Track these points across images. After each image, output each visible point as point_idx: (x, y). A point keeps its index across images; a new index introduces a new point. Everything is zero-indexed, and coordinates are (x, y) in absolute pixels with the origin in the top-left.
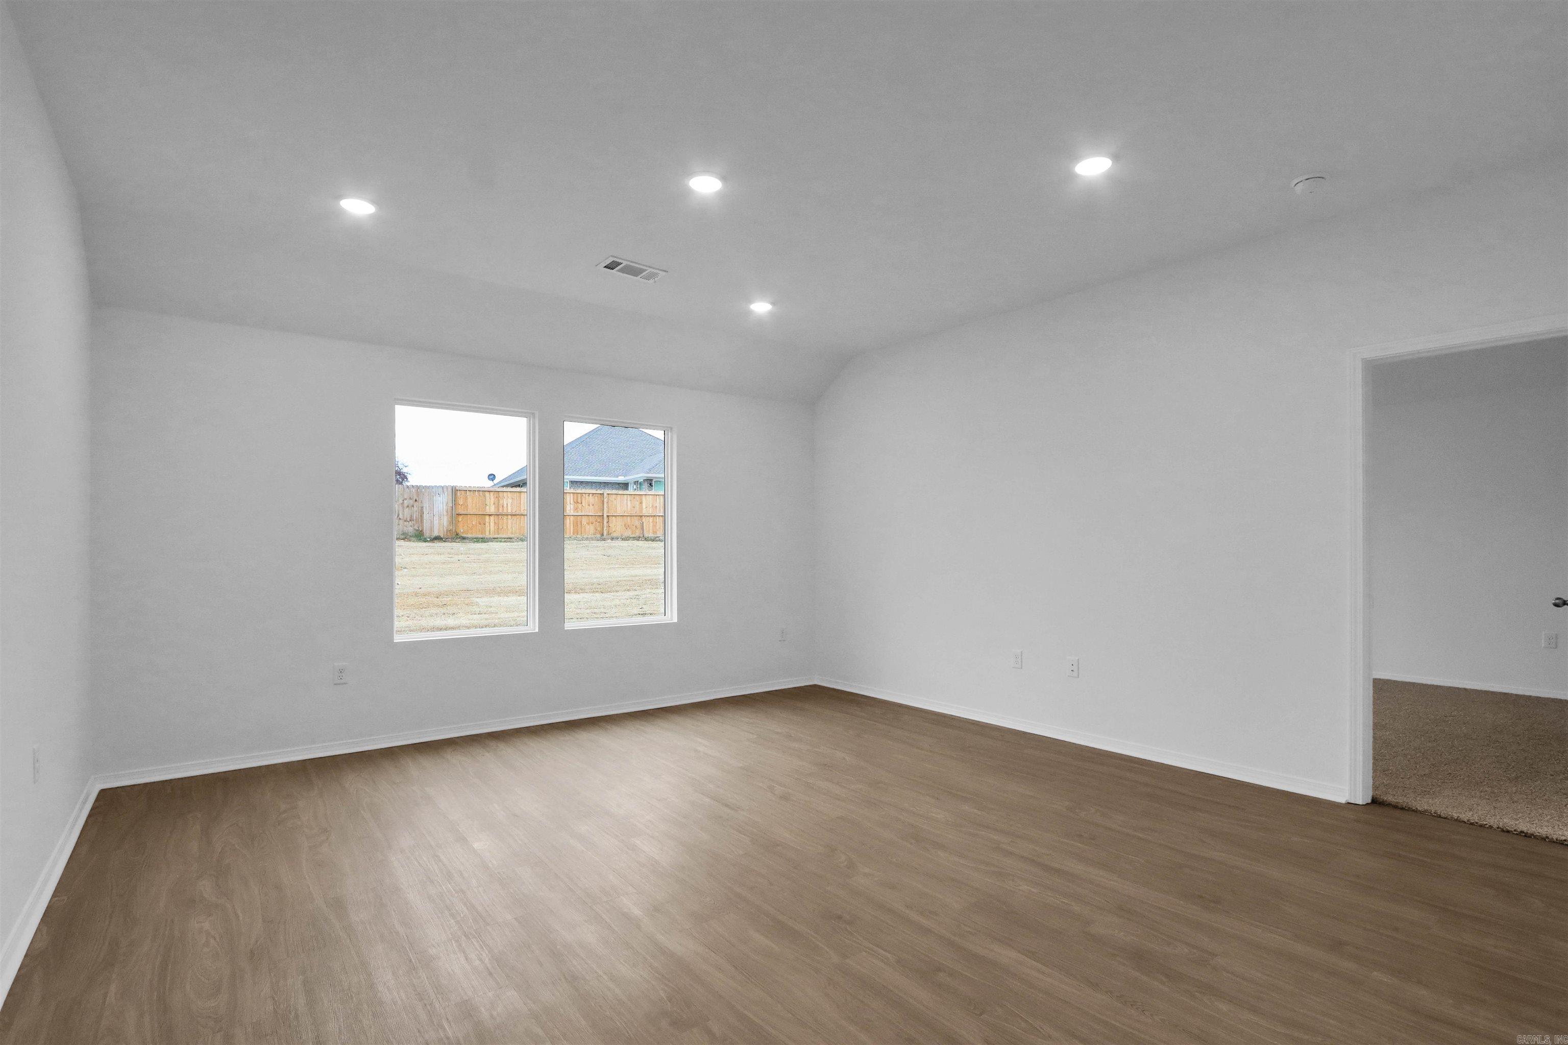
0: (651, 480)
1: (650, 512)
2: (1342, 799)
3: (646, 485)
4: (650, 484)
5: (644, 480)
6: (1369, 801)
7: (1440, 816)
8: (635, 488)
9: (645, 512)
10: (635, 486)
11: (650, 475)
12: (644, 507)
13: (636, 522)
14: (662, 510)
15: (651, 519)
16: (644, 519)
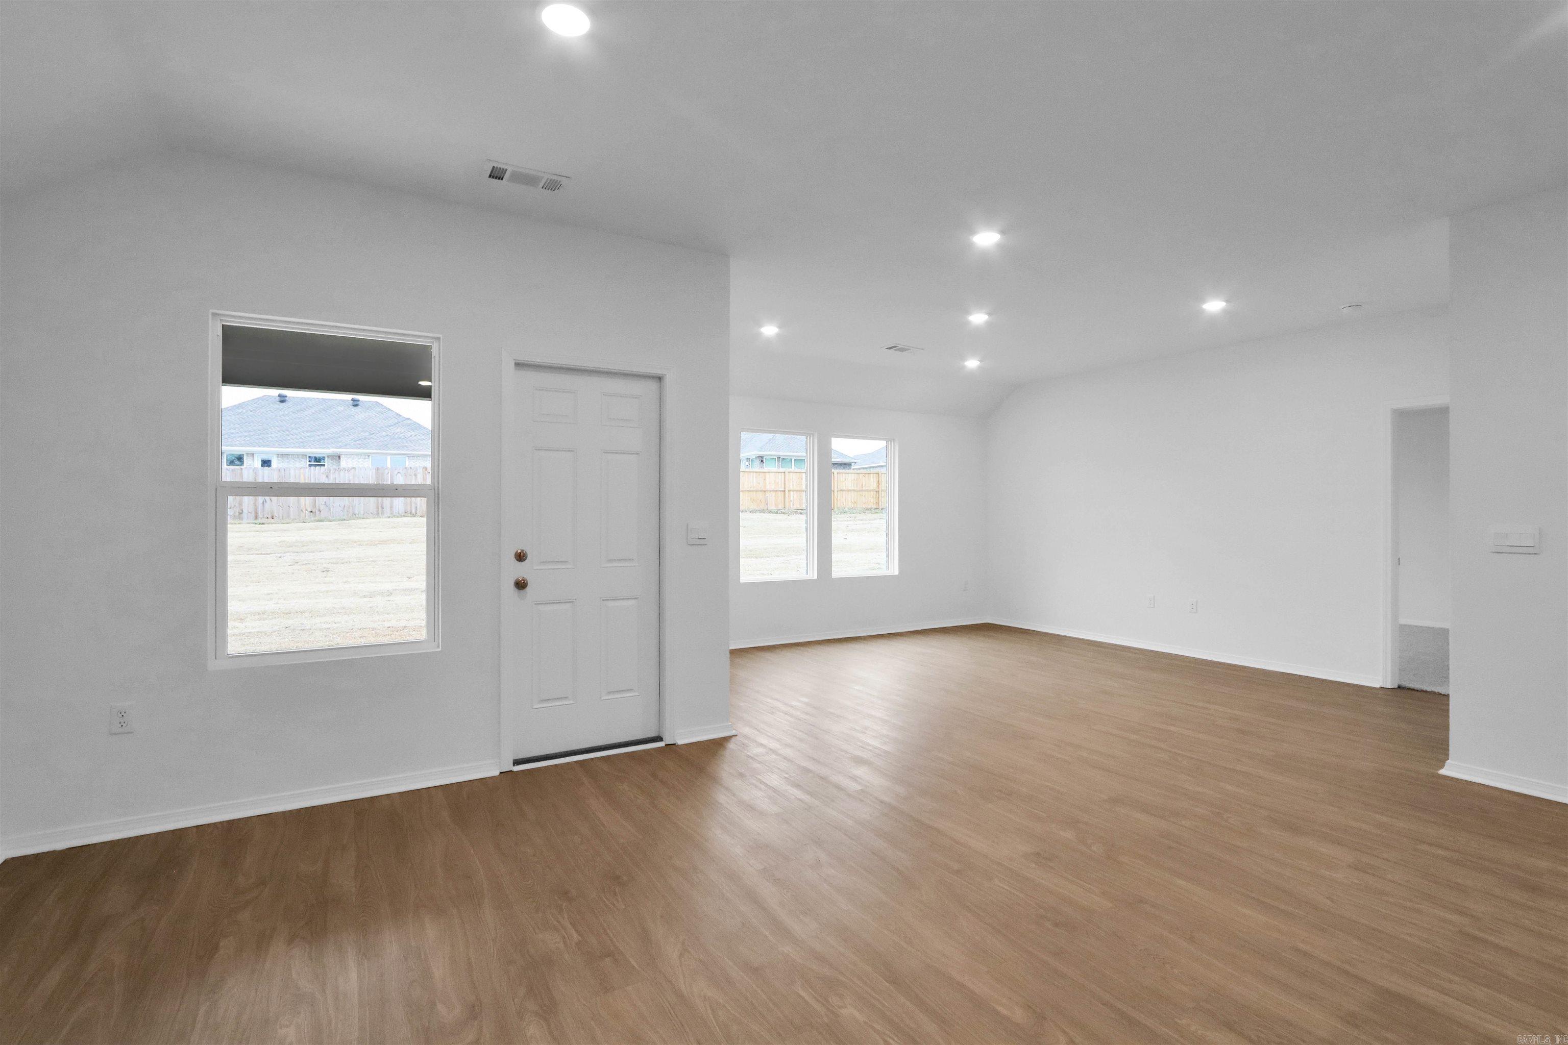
0: (762, 457)
1: (773, 488)
2: (1377, 685)
3: (758, 462)
4: (762, 461)
5: (756, 457)
6: (1397, 687)
7: (1441, 694)
8: (747, 464)
9: (768, 488)
10: (747, 463)
11: (761, 453)
12: (768, 483)
13: (760, 496)
14: (783, 486)
15: (774, 494)
16: (768, 494)
